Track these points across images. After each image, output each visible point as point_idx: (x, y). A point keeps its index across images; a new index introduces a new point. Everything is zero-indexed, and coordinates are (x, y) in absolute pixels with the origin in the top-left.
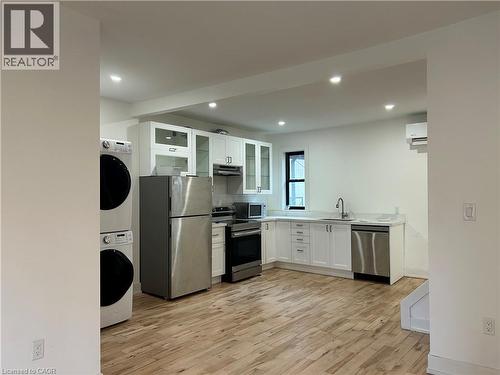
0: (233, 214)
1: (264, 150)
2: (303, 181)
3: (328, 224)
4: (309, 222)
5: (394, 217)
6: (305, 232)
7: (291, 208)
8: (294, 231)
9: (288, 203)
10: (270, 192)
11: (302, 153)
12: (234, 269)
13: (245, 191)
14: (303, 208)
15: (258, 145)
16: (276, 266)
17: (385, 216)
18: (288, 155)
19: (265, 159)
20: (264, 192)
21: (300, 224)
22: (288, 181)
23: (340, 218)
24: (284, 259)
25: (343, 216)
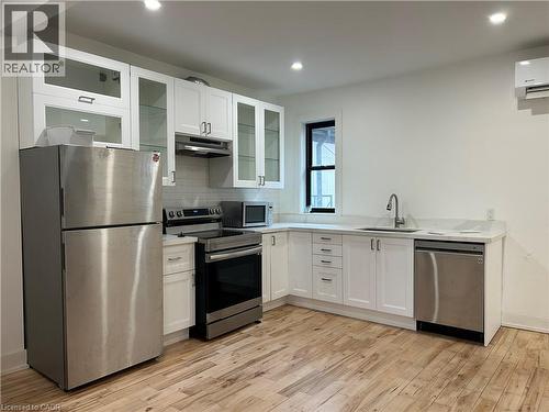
0: (218, 220)
1: (270, 117)
2: (333, 167)
3: (374, 237)
4: (341, 233)
5: (485, 225)
6: (336, 250)
7: (314, 210)
8: (318, 248)
9: (308, 203)
10: (281, 185)
11: (331, 123)
12: (209, 317)
13: (237, 183)
14: (332, 211)
15: (260, 107)
16: (288, 304)
17: (469, 224)
18: (310, 127)
19: (272, 133)
20: (269, 185)
21: (326, 236)
22: (309, 168)
23: (393, 227)
24: (300, 291)
25: (397, 224)
